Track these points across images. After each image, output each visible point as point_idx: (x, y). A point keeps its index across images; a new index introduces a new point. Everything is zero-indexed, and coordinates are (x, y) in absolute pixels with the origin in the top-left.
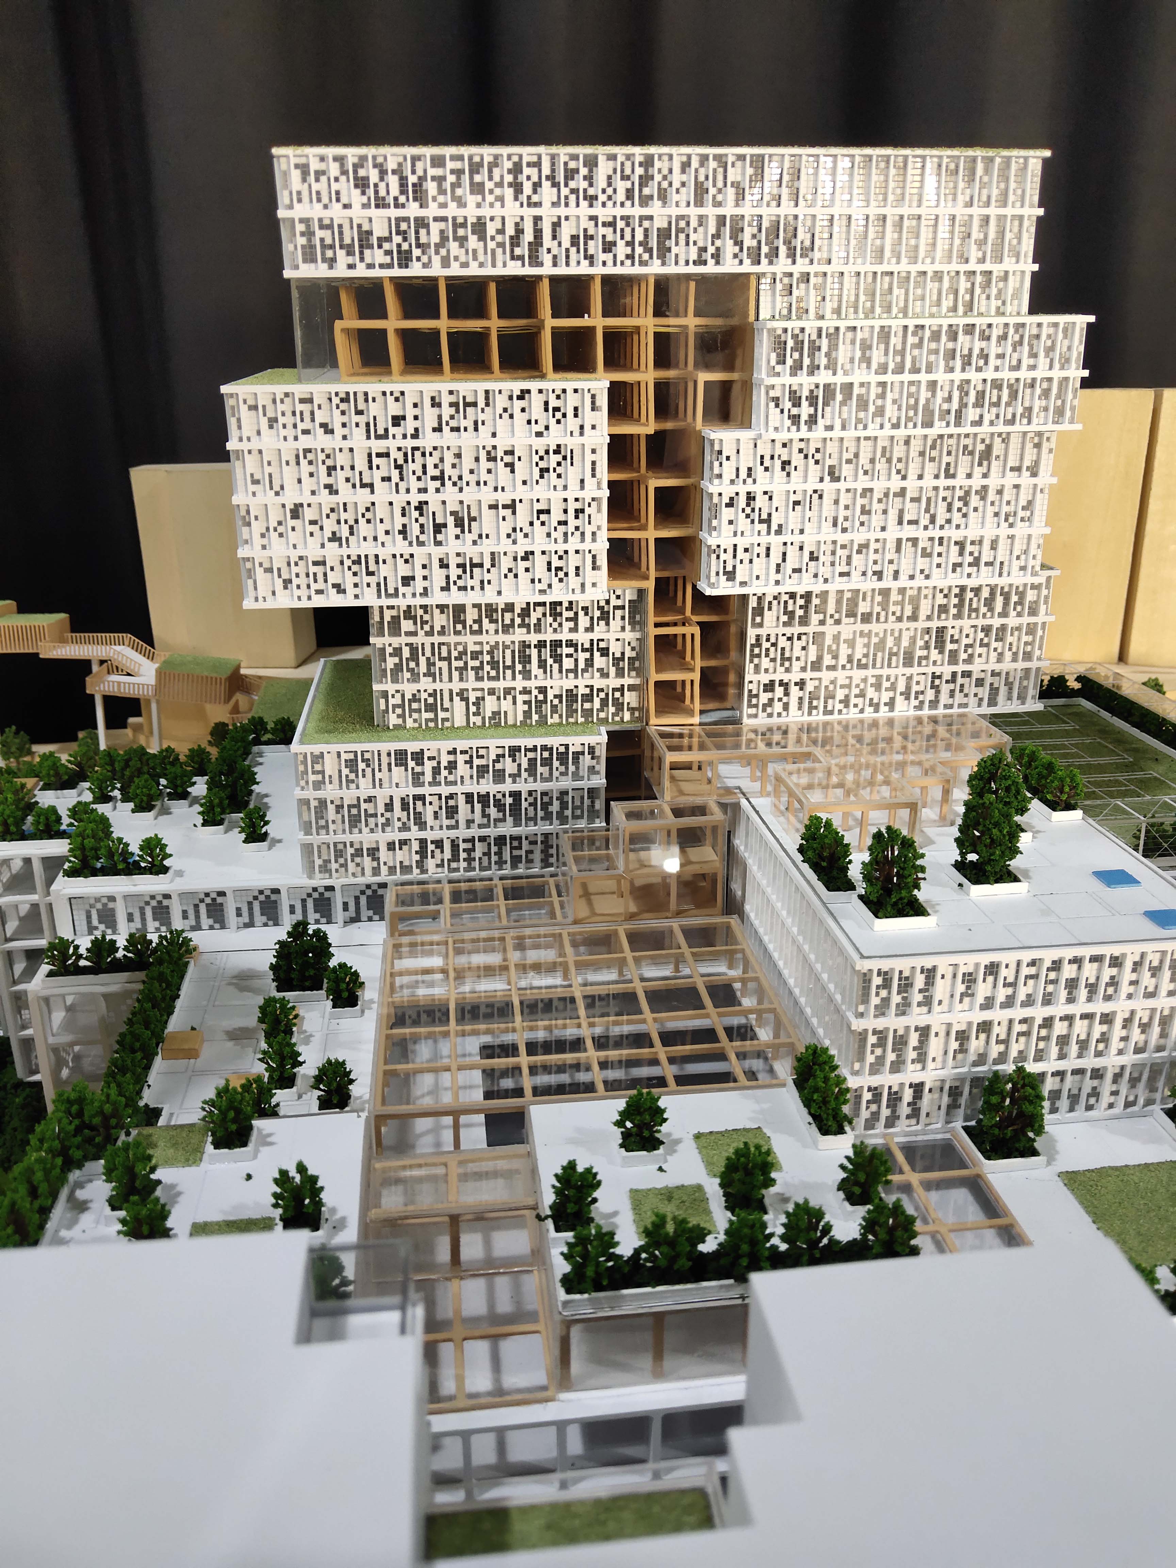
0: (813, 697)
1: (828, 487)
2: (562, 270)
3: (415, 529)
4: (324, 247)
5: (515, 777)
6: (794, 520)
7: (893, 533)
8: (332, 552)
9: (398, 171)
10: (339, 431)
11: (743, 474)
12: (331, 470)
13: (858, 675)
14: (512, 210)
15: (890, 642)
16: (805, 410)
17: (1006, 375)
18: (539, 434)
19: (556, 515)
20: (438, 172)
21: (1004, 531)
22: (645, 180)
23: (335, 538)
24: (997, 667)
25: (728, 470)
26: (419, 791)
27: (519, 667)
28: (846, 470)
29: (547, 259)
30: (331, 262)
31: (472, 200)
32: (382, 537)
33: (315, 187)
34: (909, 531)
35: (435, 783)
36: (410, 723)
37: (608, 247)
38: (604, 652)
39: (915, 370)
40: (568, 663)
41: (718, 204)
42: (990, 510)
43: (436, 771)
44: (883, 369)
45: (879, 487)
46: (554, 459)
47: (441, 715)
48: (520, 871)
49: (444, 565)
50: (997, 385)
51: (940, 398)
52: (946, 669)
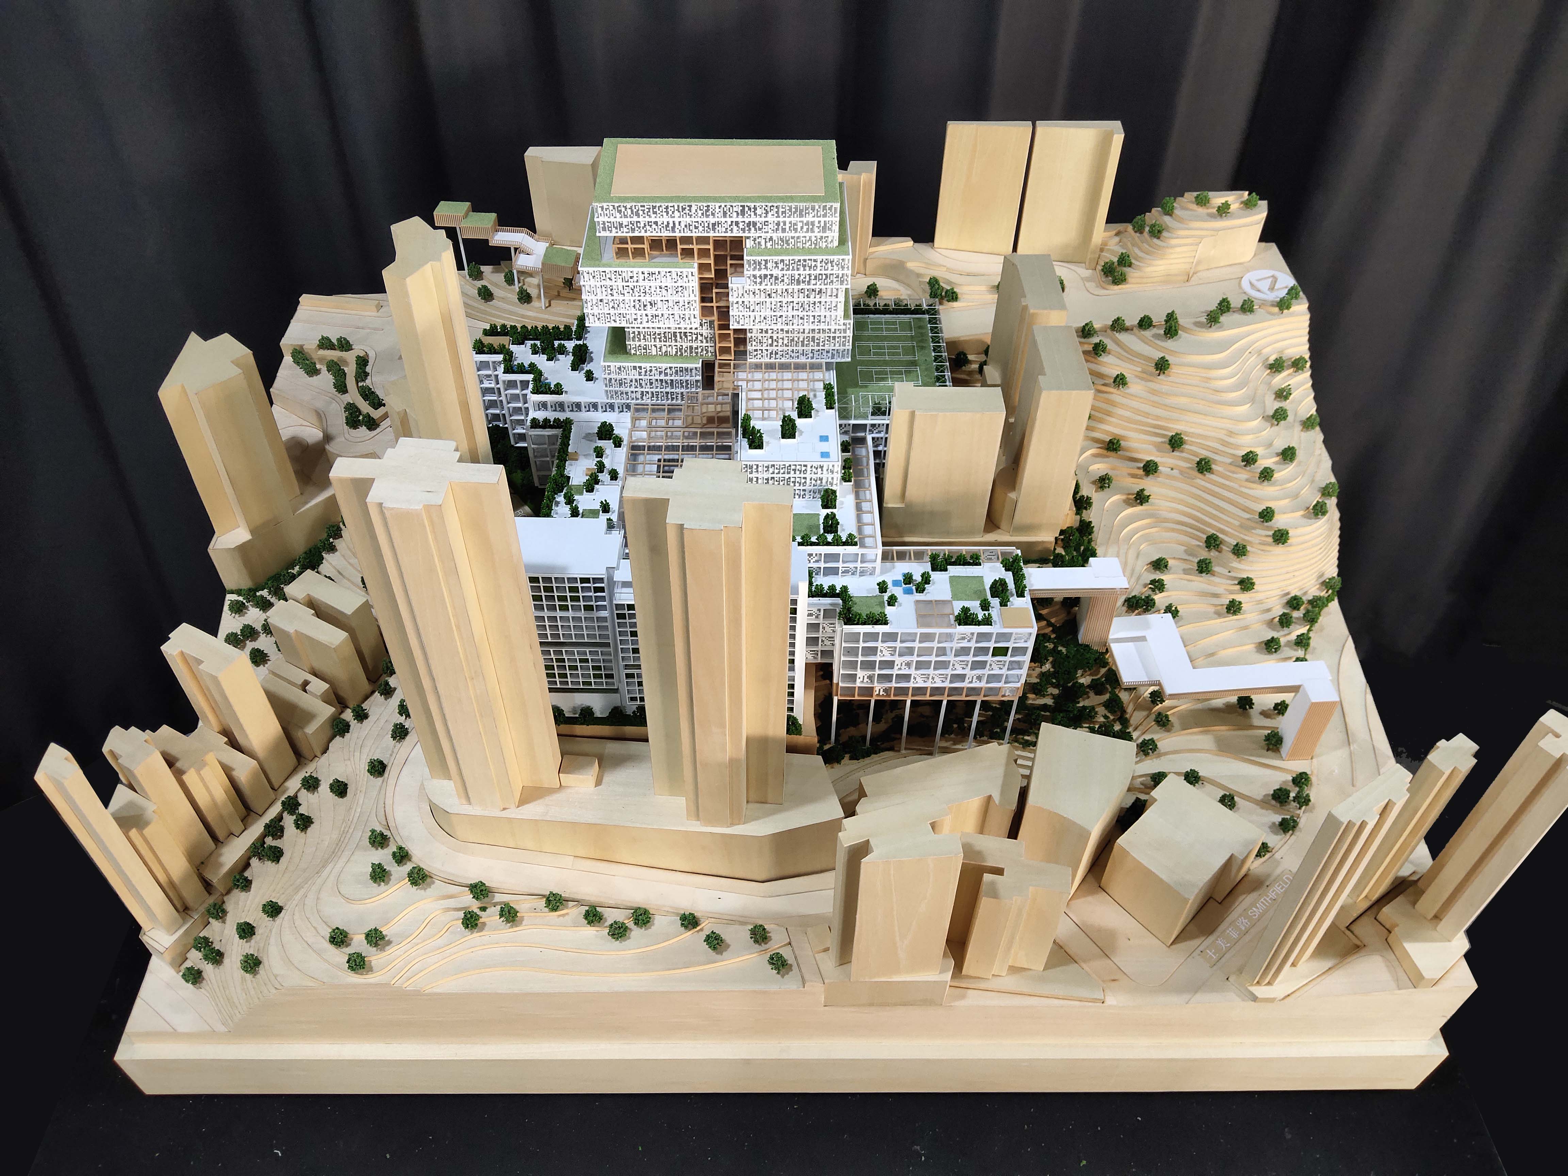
0: (771, 353)
1: (768, 300)
2: (682, 234)
3: (637, 306)
4: (608, 227)
5: (671, 375)
6: (757, 308)
7: (790, 314)
8: (612, 312)
9: (631, 208)
10: (614, 280)
11: (740, 295)
12: (611, 290)
13: (786, 348)
14: (666, 219)
15: (796, 339)
16: (758, 280)
17: (823, 272)
18: (675, 282)
19: (681, 304)
20: (643, 208)
21: (828, 314)
22: (707, 211)
23: (613, 307)
24: (834, 348)
25: (735, 294)
26: (641, 377)
27: (673, 338)
28: (774, 295)
29: (677, 231)
30: (611, 231)
31: (653, 216)
32: (627, 308)
33: (605, 212)
34: (795, 313)
35: (645, 375)
36: (638, 353)
37: (696, 228)
38: (702, 335)
39: (793, 270)
40: (690, 338)
41: (730, 217)
42: (823, 307)
43: (646, 372)
44: (783, 269)
45: (785, 301)
46: (680, 289)
47: (648, 351)
48: (674, 402)
49: (647, 315)
50: (820, 274)
51: (802, 277)
52: (816, 348)
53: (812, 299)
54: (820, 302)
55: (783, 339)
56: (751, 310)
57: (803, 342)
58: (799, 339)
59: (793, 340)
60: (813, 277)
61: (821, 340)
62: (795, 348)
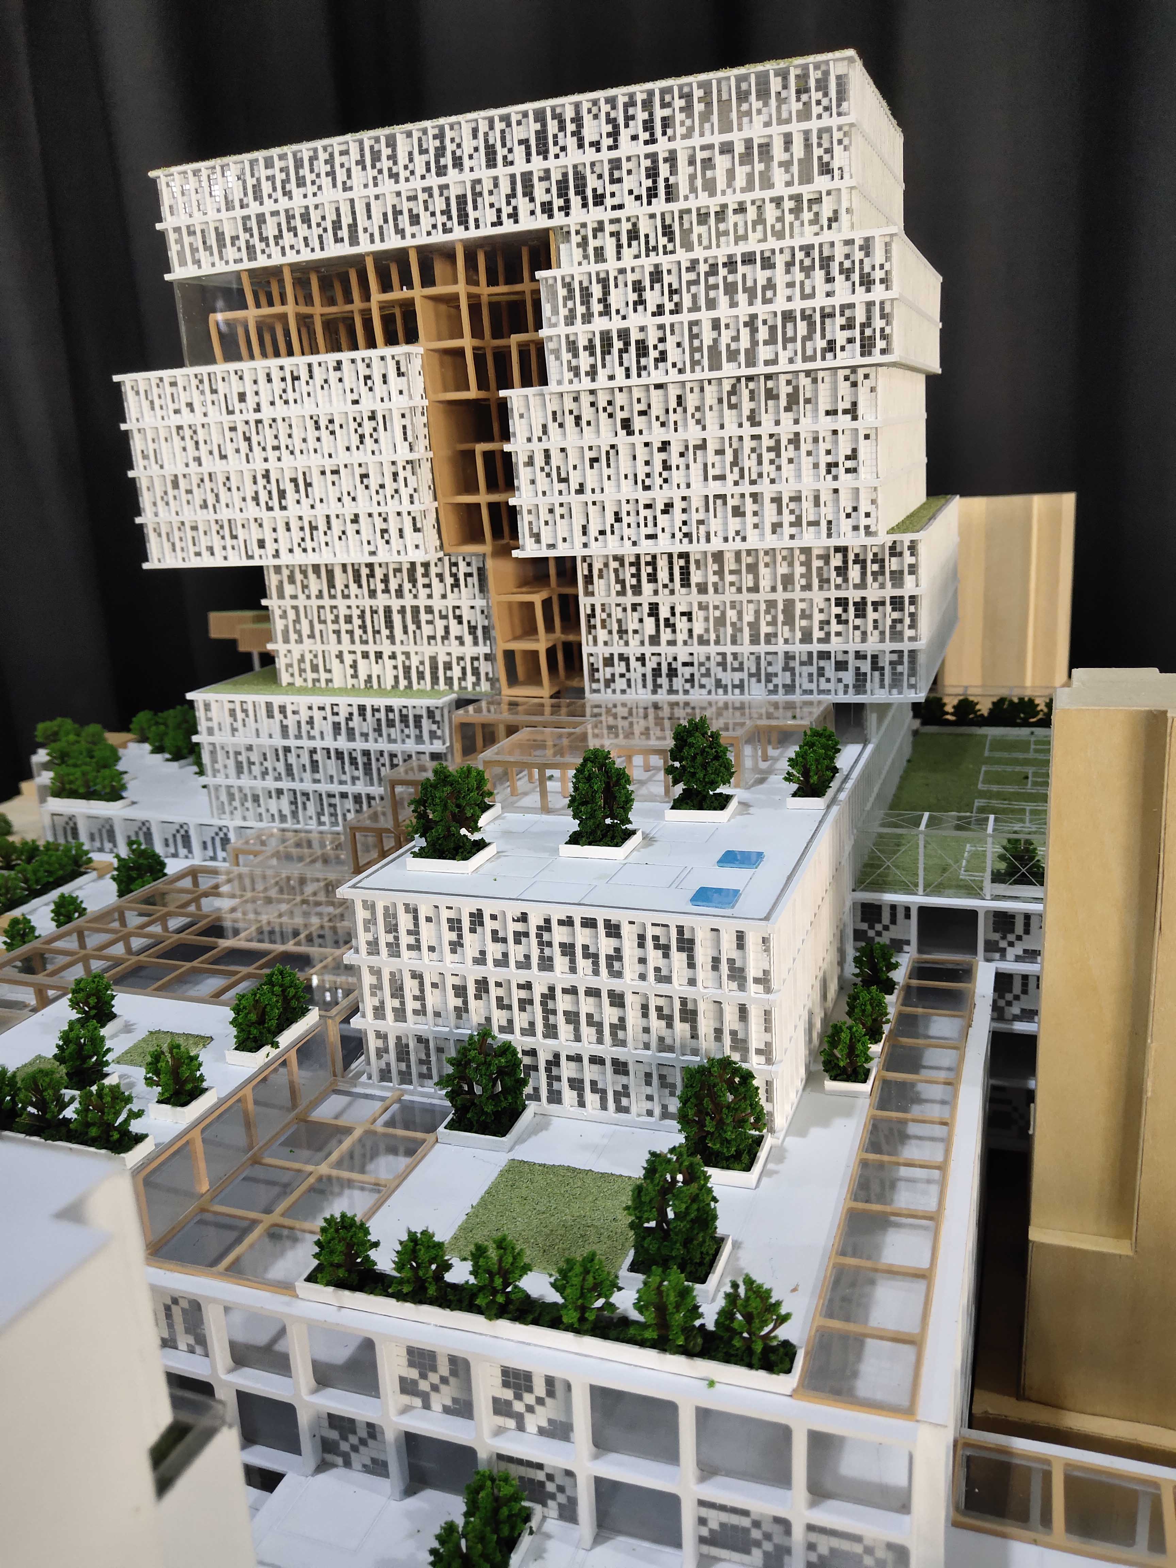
0: (657, 672)
1: (623, 441)
2: (378, 247)
3: (263, 497)
4: (193, 250)
5: (365, 736)
6: (593, 478)
7: (698, 490)
8: (202, 517)
10: (200, 409)
11: (537, 431)
12: (196, 442)
13: (700, 651)
14: (331, 197)
15: (731, 615)
16: (584, 361)
17: (798, 305)
18: (355, 402)
19: (376, 479)
20: (270, 172)
21: (826, 485)
22: (440, 151)
24: (861, 647)
25: (524, 428)
26: (286, 743)
27: (386, 632)
28: (638, 423)
29: (364, 238)
30: (199, 262)
32: (239, 503)
34: (716, 488)
36: (300, 682)
37: (415, 217)
38: (460, 620)
39: (695, 308)
40: (427, 630)
41: (508, 163)
42: (807, 461)
43: (299, 725)
44: (660, 311)
45: (677, 439)
46: (367, 425)
47: (325, 676)
50: (788, 316)
51: (726, 337)
52: (799, 649)
53: (767, 427)
54: (795, 440)
55: (688, 615)
56: (574, 486)
57: (754, 626)
58: (740, 614)
59: (721, 621)
60: (763, 333)
61: (818, 617)
62: (729, 649)
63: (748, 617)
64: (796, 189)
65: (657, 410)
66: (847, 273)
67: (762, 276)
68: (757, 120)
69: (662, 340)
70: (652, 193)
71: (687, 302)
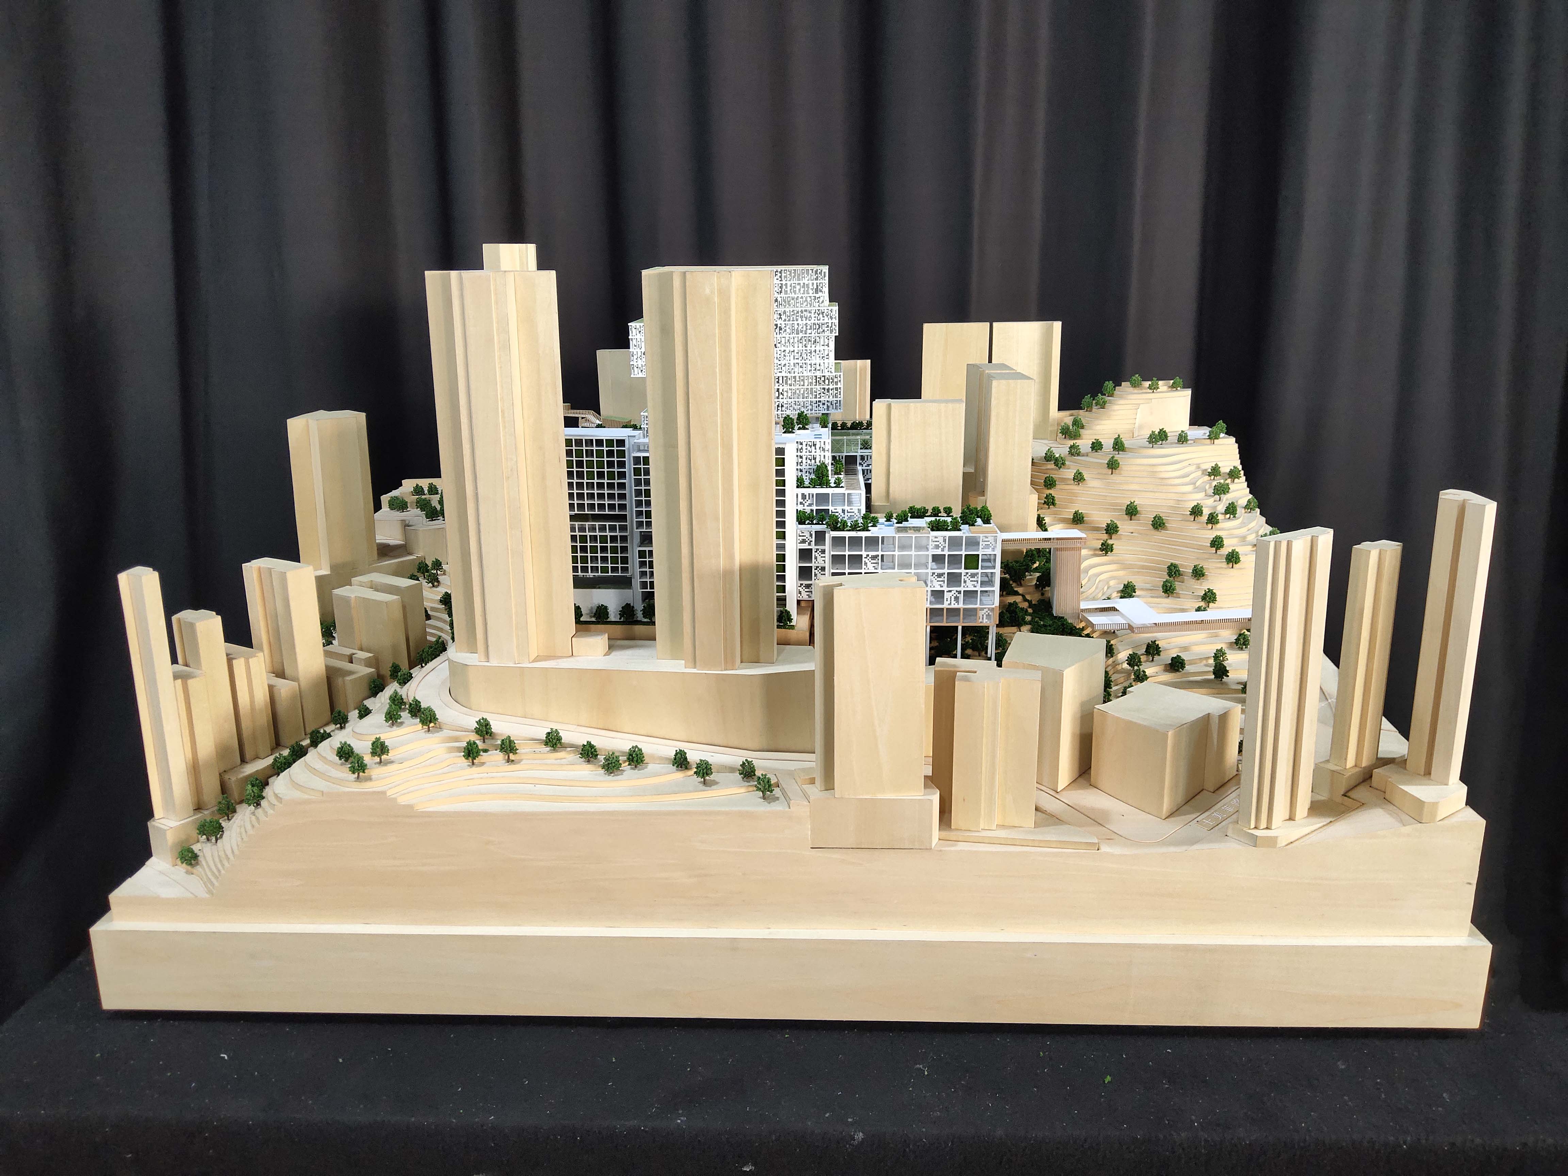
7: (792, 362)
15: (798, 392)
17: (816, 322)
21: (822, 362)
24: (828, 399)
34: (796, 361)
39: (793, 321)
42: (818, 356)
44: (785, 320)
45: (787, 350)
50: (814, 324)
51: (800, 327)
52: (814, 400)
53: (809, 348)
54: (815, 351)
55: (787, 392)
57: (803, 394)
59: (795, 393)
60: (809, 327)
61: (818, 392)
62: (797, 400)
63: (802, 392)
64: (815, 295)
65: (783, 342)
66: (827, 316)
67: (809, 315)
68: (806, 279)
69: (785, 327)
70: (781, 292)
71: (791, 319)
